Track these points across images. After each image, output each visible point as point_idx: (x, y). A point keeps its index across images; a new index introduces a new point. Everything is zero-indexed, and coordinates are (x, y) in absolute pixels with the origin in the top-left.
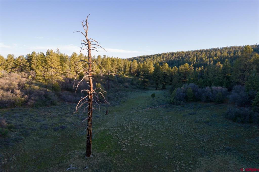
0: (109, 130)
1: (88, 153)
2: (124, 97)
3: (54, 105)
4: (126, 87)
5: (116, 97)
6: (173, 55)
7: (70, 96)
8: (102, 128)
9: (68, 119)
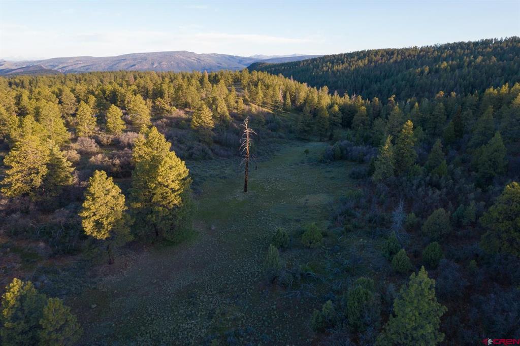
0: (258, 181)
1: (246, 191)
2: (275, 152)
3: (211, 159)
4: (280, 137)
5: (266, 152)
6: (392, 56)
7: (222, 151)
8: (253, 179)
9: (226, 171)
